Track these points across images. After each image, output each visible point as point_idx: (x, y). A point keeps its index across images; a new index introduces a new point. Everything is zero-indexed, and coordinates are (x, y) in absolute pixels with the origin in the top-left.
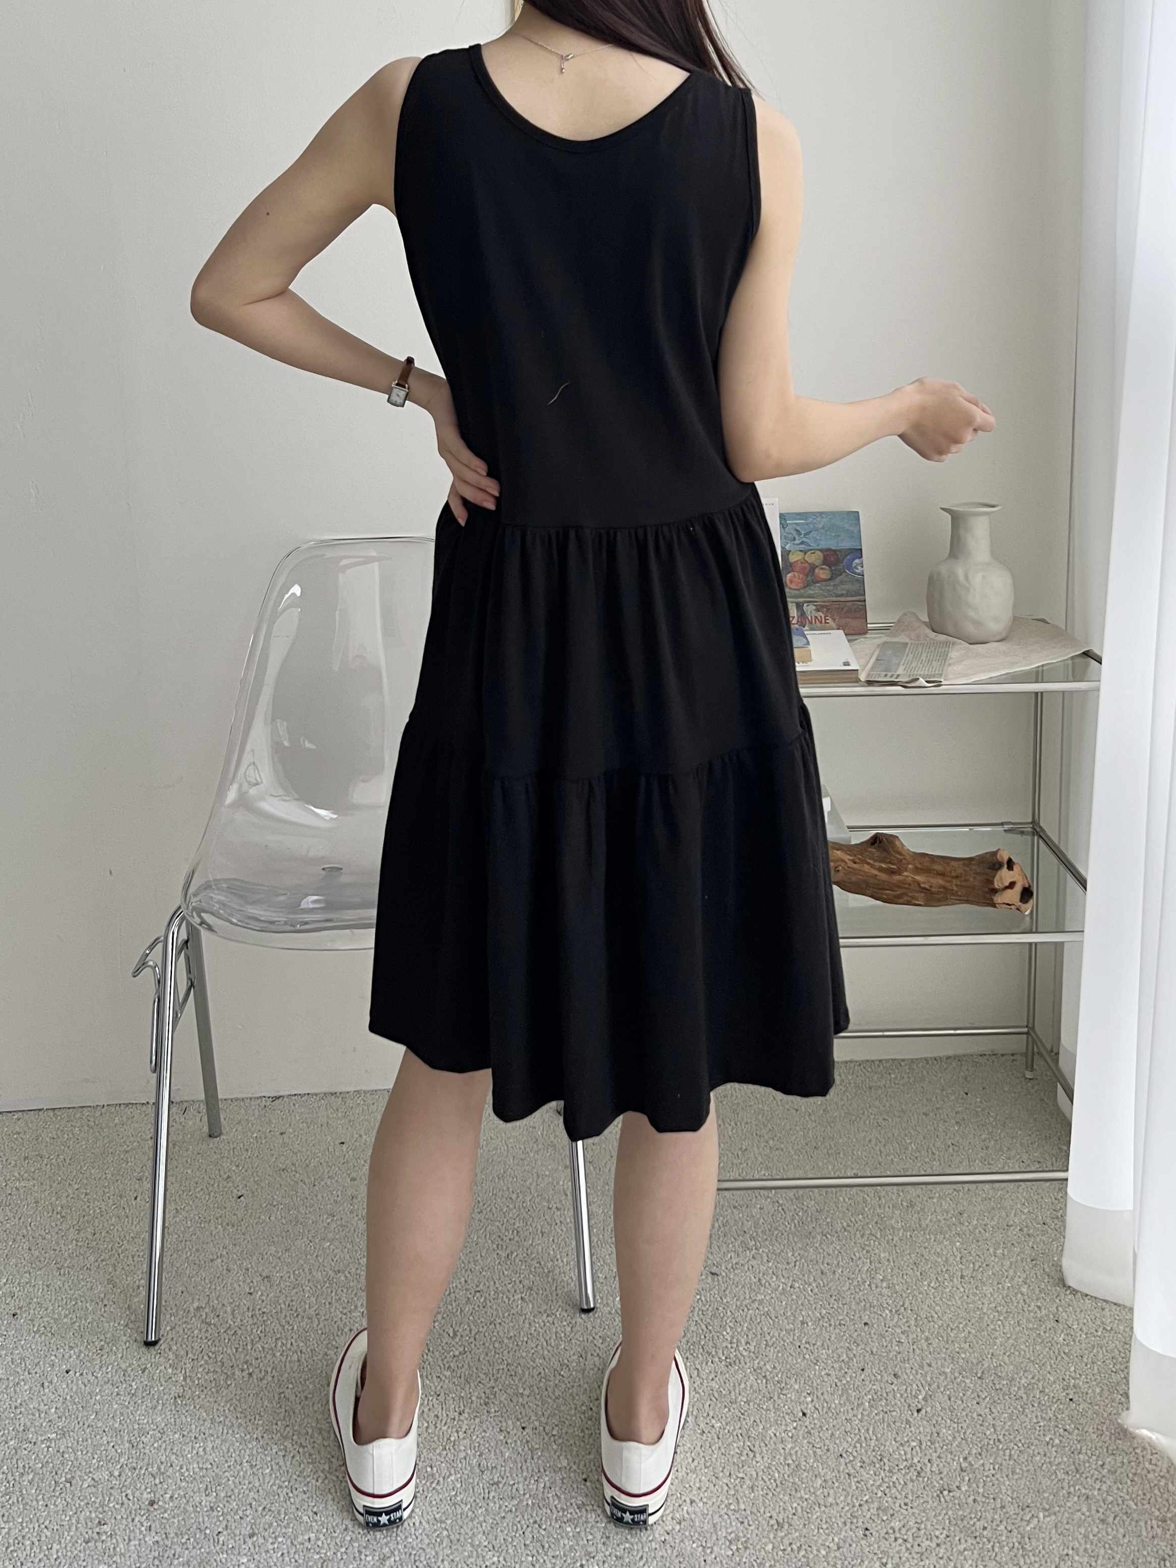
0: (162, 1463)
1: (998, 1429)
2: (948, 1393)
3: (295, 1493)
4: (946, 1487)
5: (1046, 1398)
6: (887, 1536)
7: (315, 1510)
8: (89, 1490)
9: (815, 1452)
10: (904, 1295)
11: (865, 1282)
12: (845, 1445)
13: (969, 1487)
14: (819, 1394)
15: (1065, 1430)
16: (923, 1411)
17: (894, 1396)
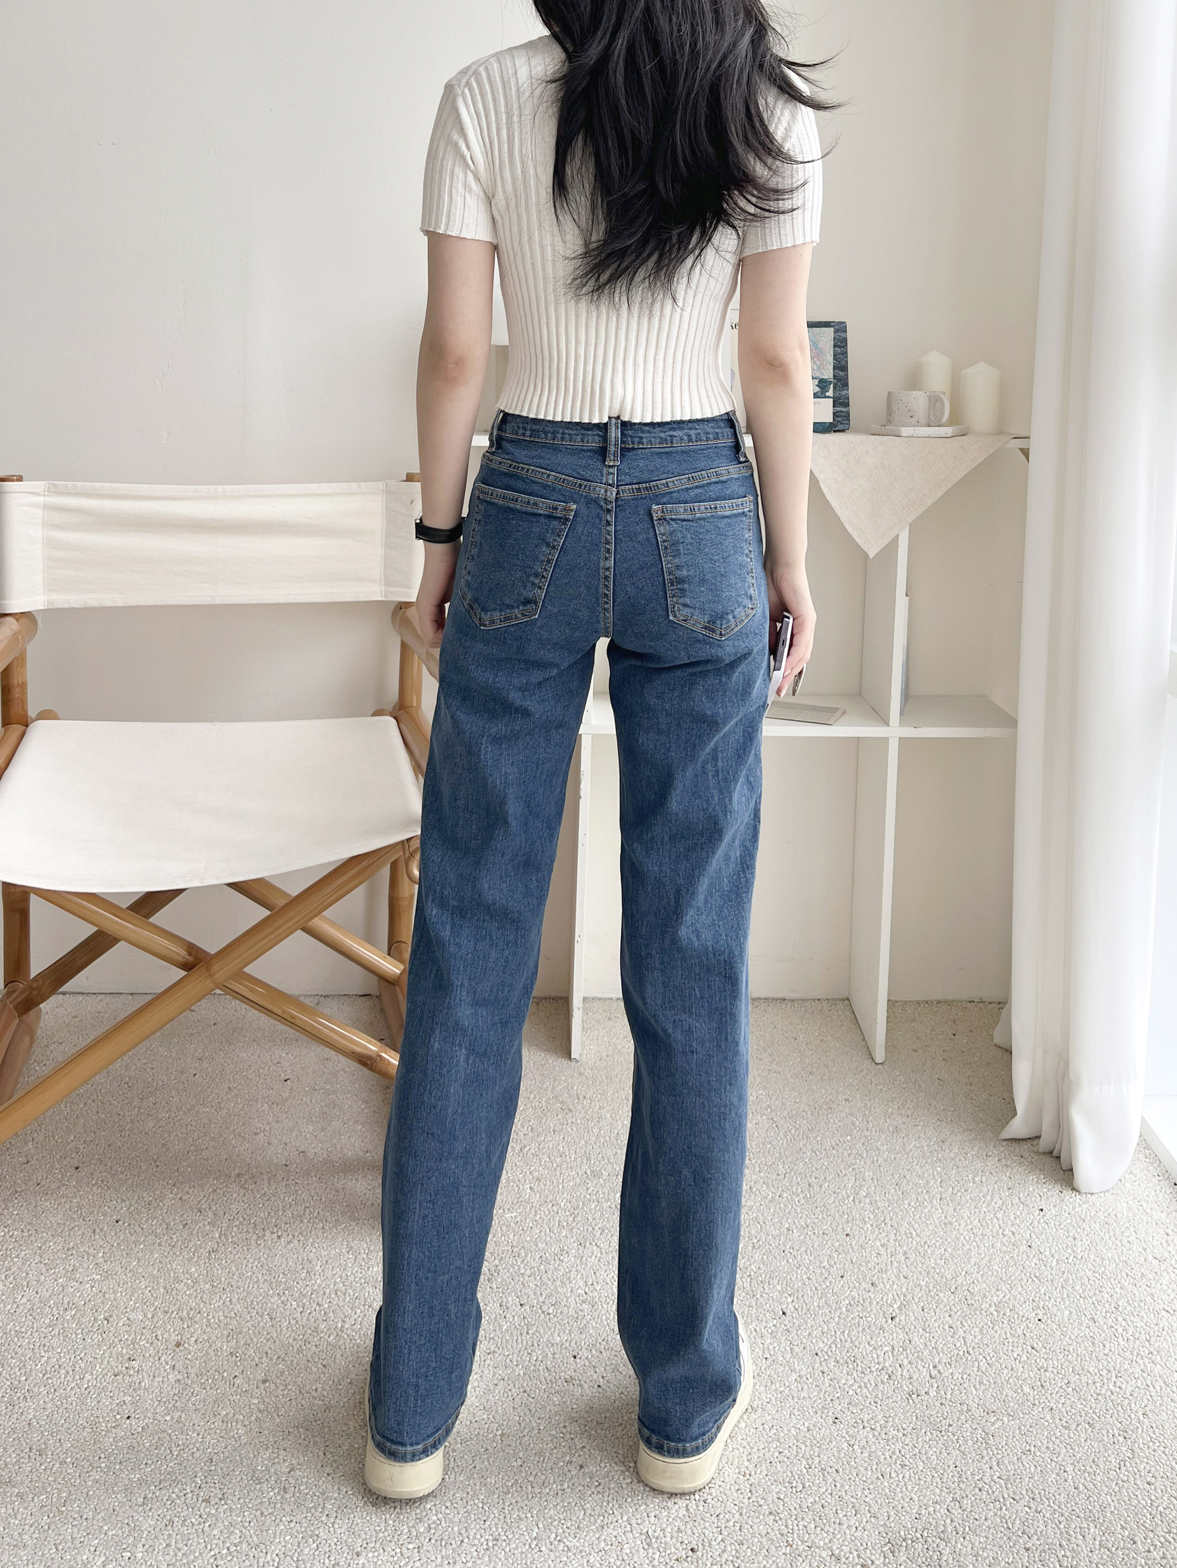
0: (191, 1309)
1: (968, 1342)
2: (922, 1304)
4: (915, 1389)
5: (1016, 1316)
6: (855, 1424)
8: (124, 1328)
9: (791, 1349)
10: (885, 1211)
11: (848, 1197)
13: (937, 1392)
14: (800, 1296)
15: (1033, 1348)
16: (897, 1319)
17: (870, 1303)
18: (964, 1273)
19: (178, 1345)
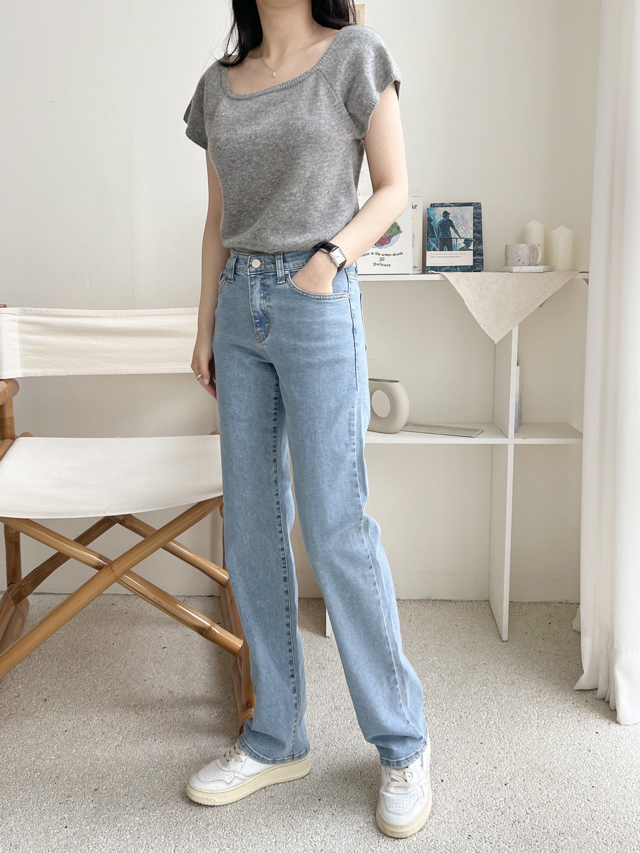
0: (104, 772)
1: (550, 797)
2: (524, 778)
3: (169, 792)
4: (517, 819)
5: (579, 785)
6: (481, 840)
7: (177, 800)
8: (67, 782)
9: (445, 798)
10: (504, 731)
11: (483, 723)
12: (463, 797)
13: (530, 821)
14: (452, 773)
15: (588, 800)
16: (508, 785)
17: (493, 777)
18: (549, 763)
19: (96, 790)
